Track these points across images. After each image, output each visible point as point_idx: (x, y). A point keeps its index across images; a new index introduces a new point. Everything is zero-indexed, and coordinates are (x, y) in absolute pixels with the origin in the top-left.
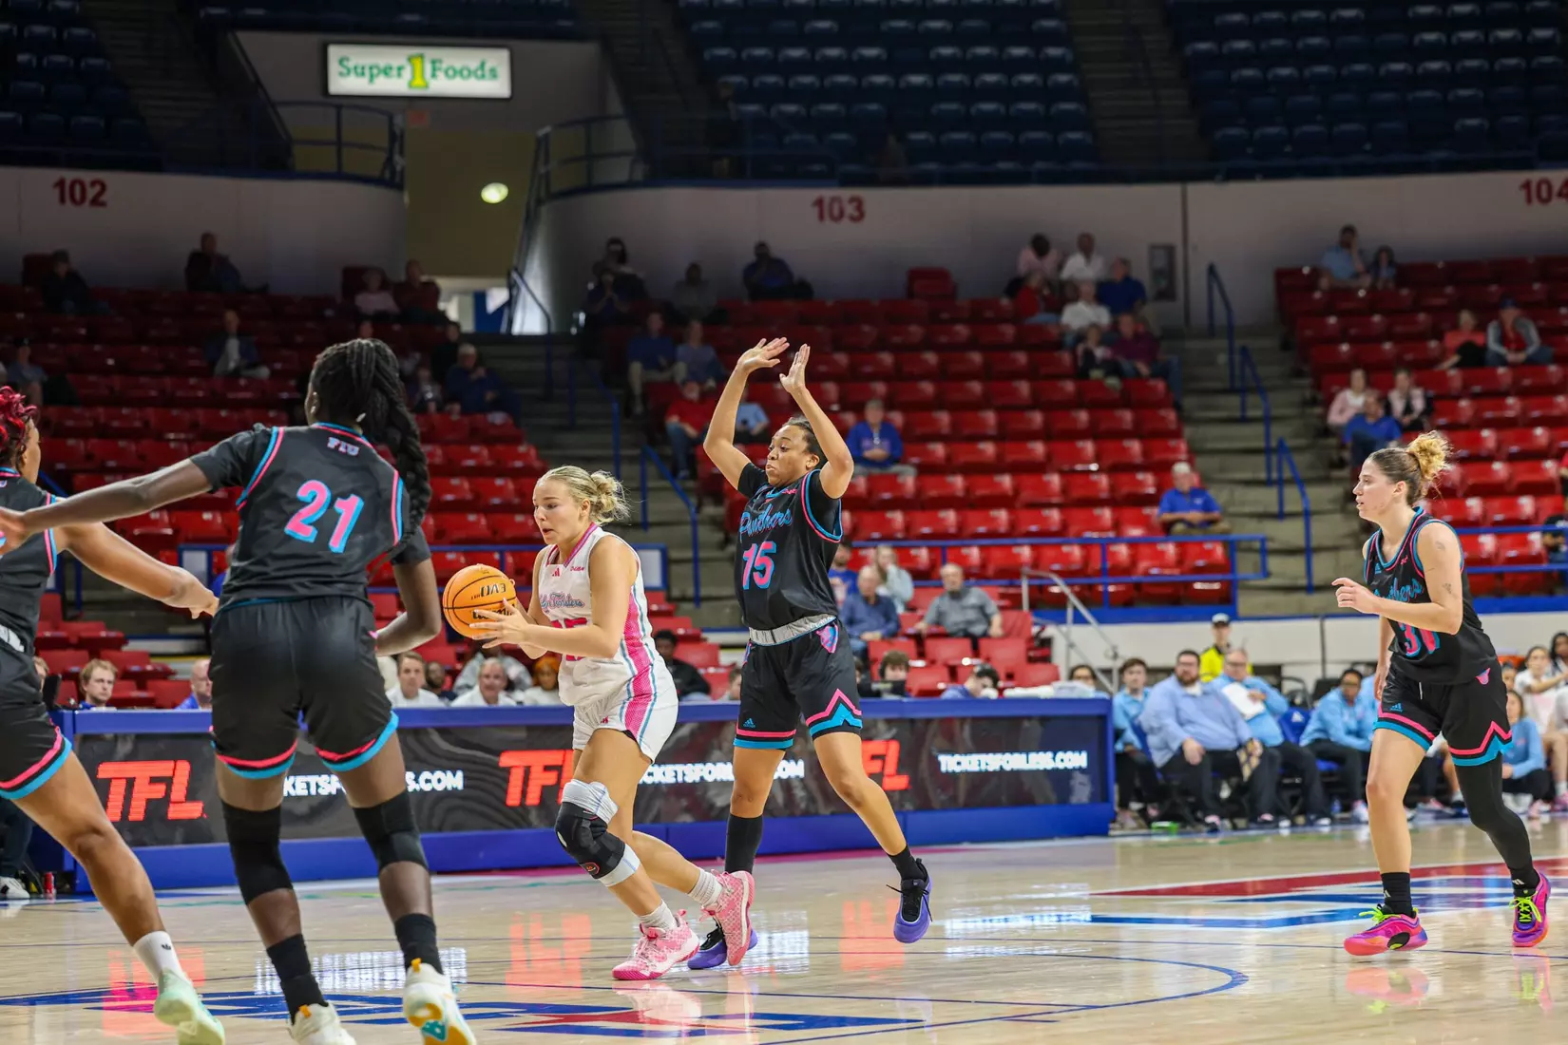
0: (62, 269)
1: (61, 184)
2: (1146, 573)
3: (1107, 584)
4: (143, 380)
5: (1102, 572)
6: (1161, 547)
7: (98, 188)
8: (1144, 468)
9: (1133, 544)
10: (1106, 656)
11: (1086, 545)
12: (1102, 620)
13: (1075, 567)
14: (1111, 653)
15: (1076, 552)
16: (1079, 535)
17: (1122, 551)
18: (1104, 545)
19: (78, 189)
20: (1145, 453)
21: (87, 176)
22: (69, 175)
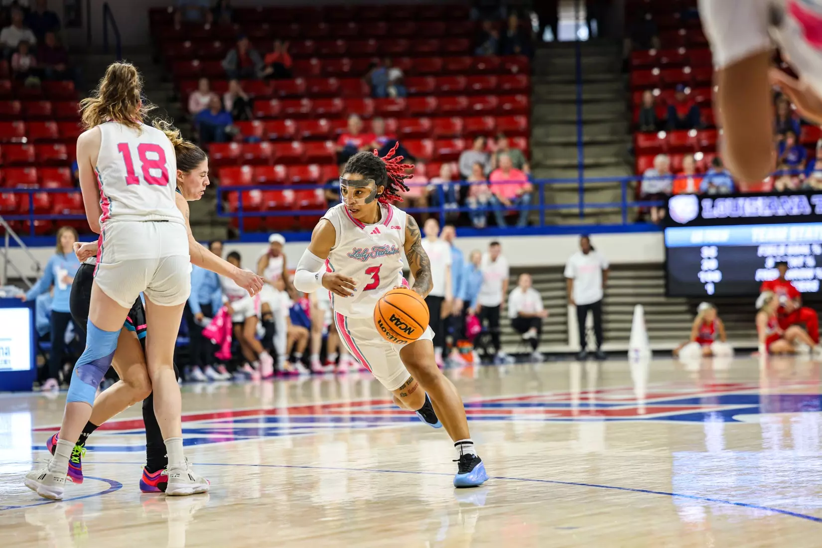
2: (60, 213)
3: (32, 221)
5: (29, 212)
6: (70, 195)
8: (60, 141)
9: (51, 193)
10: (32, 268)
11: (18, 193)
12: (29, 244)
13: (11, 208)
14: (36, 267)
15: (12, 198)
16: (14, 186)
17: (44, 197)
18: (31, 194)
20: (60, 130)
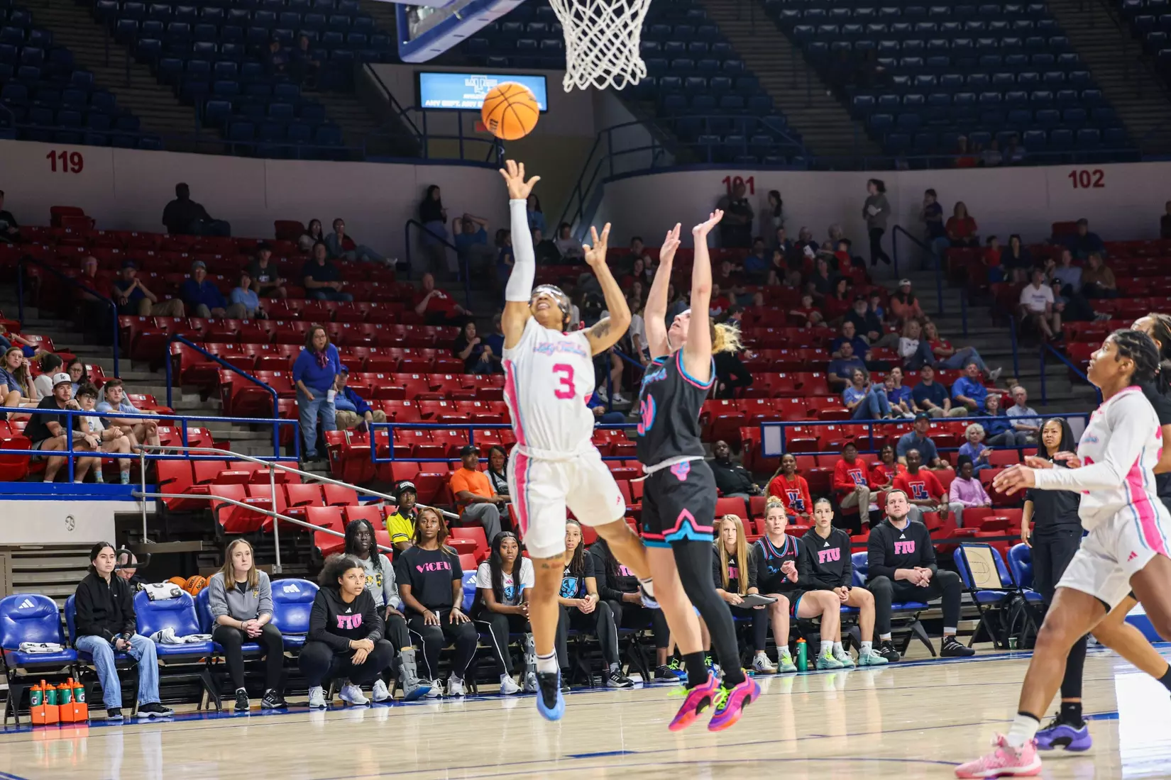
0: (1083, 230)
1: (1073, 174)
4: (1136, 300)
7: (1098, 176)
19: (1085, 177)
21: (1091, 168)
22: (1079, 168)
